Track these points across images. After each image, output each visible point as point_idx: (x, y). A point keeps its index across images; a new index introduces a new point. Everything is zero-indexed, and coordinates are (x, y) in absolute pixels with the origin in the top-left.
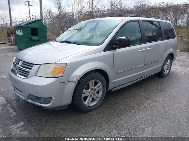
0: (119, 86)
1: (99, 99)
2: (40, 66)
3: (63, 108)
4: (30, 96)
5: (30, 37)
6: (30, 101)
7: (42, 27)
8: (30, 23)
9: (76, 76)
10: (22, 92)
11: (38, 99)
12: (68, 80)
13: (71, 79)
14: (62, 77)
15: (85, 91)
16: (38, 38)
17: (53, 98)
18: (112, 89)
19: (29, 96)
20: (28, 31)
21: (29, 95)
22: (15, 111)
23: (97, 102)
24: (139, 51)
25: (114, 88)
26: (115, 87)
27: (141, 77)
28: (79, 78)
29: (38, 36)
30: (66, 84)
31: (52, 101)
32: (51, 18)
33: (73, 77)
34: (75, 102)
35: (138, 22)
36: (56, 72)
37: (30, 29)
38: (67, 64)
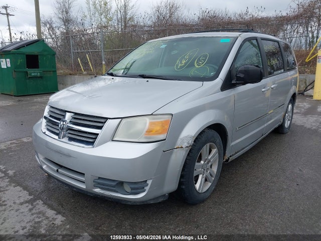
0: (238, 152)
1: (213, 179)
2: (121, 120)
3: (161, 200)
4: (101, 182)
5: (25, 70)
6: (98, 190)
7: (46, 53)
8: (23, 46)
9: (186, 137)
10: (83, 174)
11: (120, 185)
12: (175, 145)
13: (178, 144)
14: (165, 140)
15: (197, 164)
16: (40, 72)
17: (149, 182)
18: (229, 159)
19: (99, 181)
20: (21, 60)
21: (99, 178)
22: (59, 213)
23: (211, 184)
24: (263, 90)
25: (230, 156)
26: (233, 155)
27: (262, 135)
28: (191, 142)
29: (39, 69)
30: (171, 153)
31: (147, 188)
32: (53, 38)
33: (183, 140)
34: (184, 187)
35: (257, 40)
36: (152, 133)
37: (25, 56)
38: (172, 115)
